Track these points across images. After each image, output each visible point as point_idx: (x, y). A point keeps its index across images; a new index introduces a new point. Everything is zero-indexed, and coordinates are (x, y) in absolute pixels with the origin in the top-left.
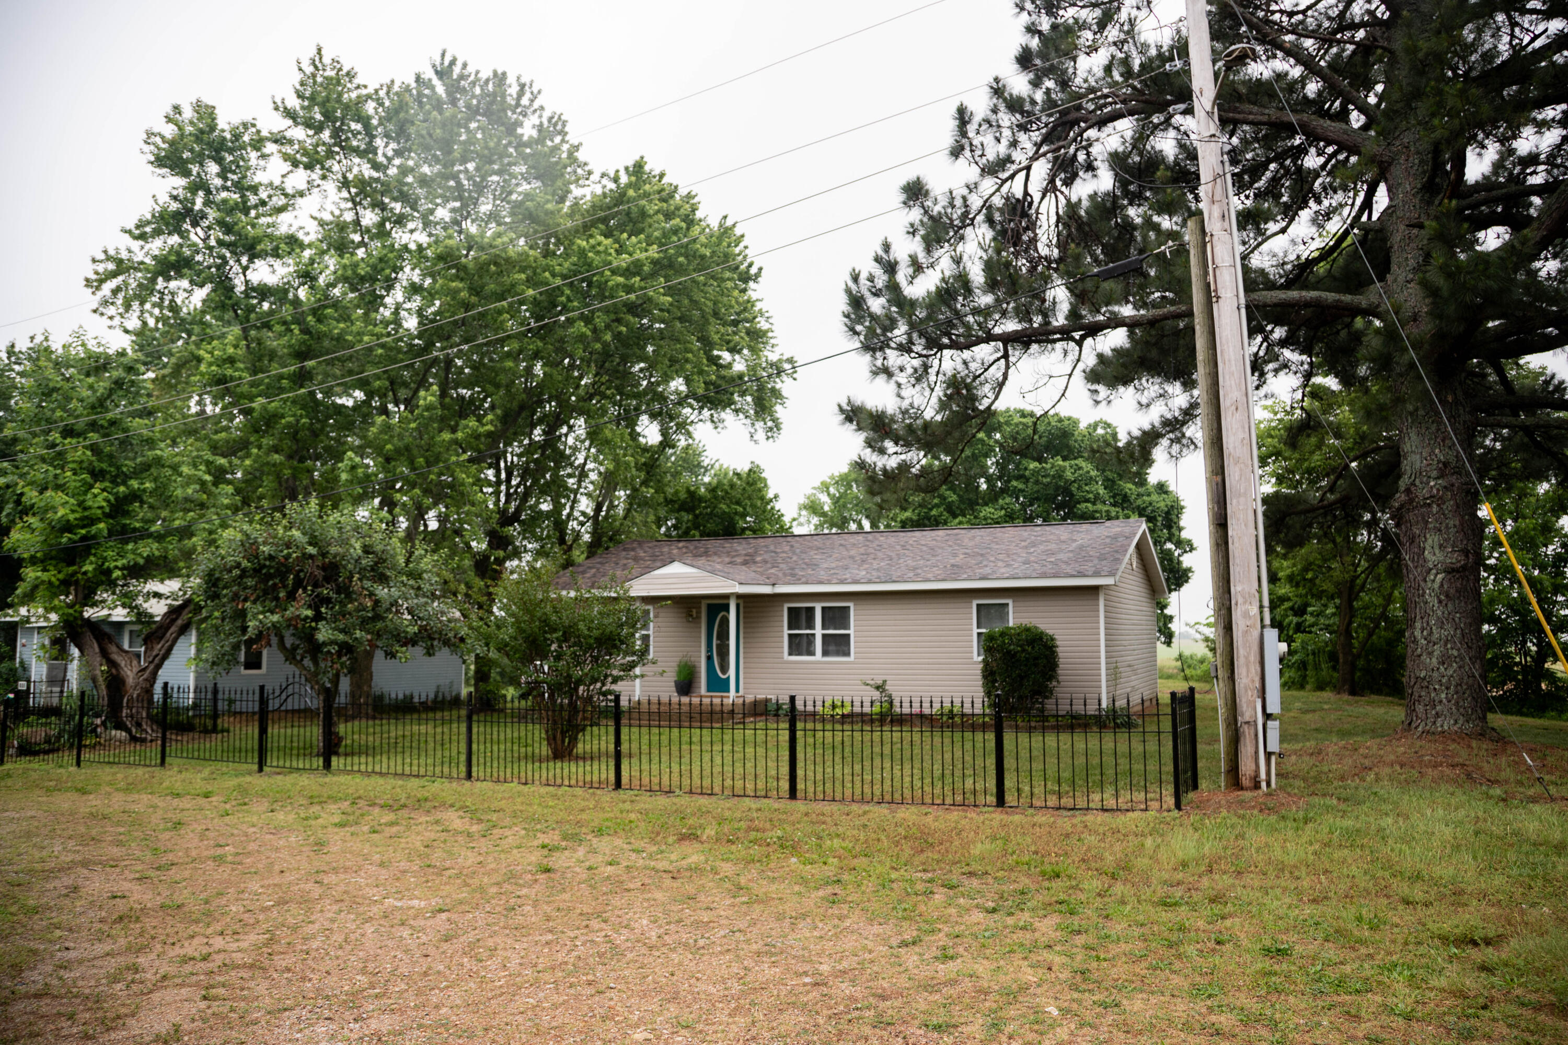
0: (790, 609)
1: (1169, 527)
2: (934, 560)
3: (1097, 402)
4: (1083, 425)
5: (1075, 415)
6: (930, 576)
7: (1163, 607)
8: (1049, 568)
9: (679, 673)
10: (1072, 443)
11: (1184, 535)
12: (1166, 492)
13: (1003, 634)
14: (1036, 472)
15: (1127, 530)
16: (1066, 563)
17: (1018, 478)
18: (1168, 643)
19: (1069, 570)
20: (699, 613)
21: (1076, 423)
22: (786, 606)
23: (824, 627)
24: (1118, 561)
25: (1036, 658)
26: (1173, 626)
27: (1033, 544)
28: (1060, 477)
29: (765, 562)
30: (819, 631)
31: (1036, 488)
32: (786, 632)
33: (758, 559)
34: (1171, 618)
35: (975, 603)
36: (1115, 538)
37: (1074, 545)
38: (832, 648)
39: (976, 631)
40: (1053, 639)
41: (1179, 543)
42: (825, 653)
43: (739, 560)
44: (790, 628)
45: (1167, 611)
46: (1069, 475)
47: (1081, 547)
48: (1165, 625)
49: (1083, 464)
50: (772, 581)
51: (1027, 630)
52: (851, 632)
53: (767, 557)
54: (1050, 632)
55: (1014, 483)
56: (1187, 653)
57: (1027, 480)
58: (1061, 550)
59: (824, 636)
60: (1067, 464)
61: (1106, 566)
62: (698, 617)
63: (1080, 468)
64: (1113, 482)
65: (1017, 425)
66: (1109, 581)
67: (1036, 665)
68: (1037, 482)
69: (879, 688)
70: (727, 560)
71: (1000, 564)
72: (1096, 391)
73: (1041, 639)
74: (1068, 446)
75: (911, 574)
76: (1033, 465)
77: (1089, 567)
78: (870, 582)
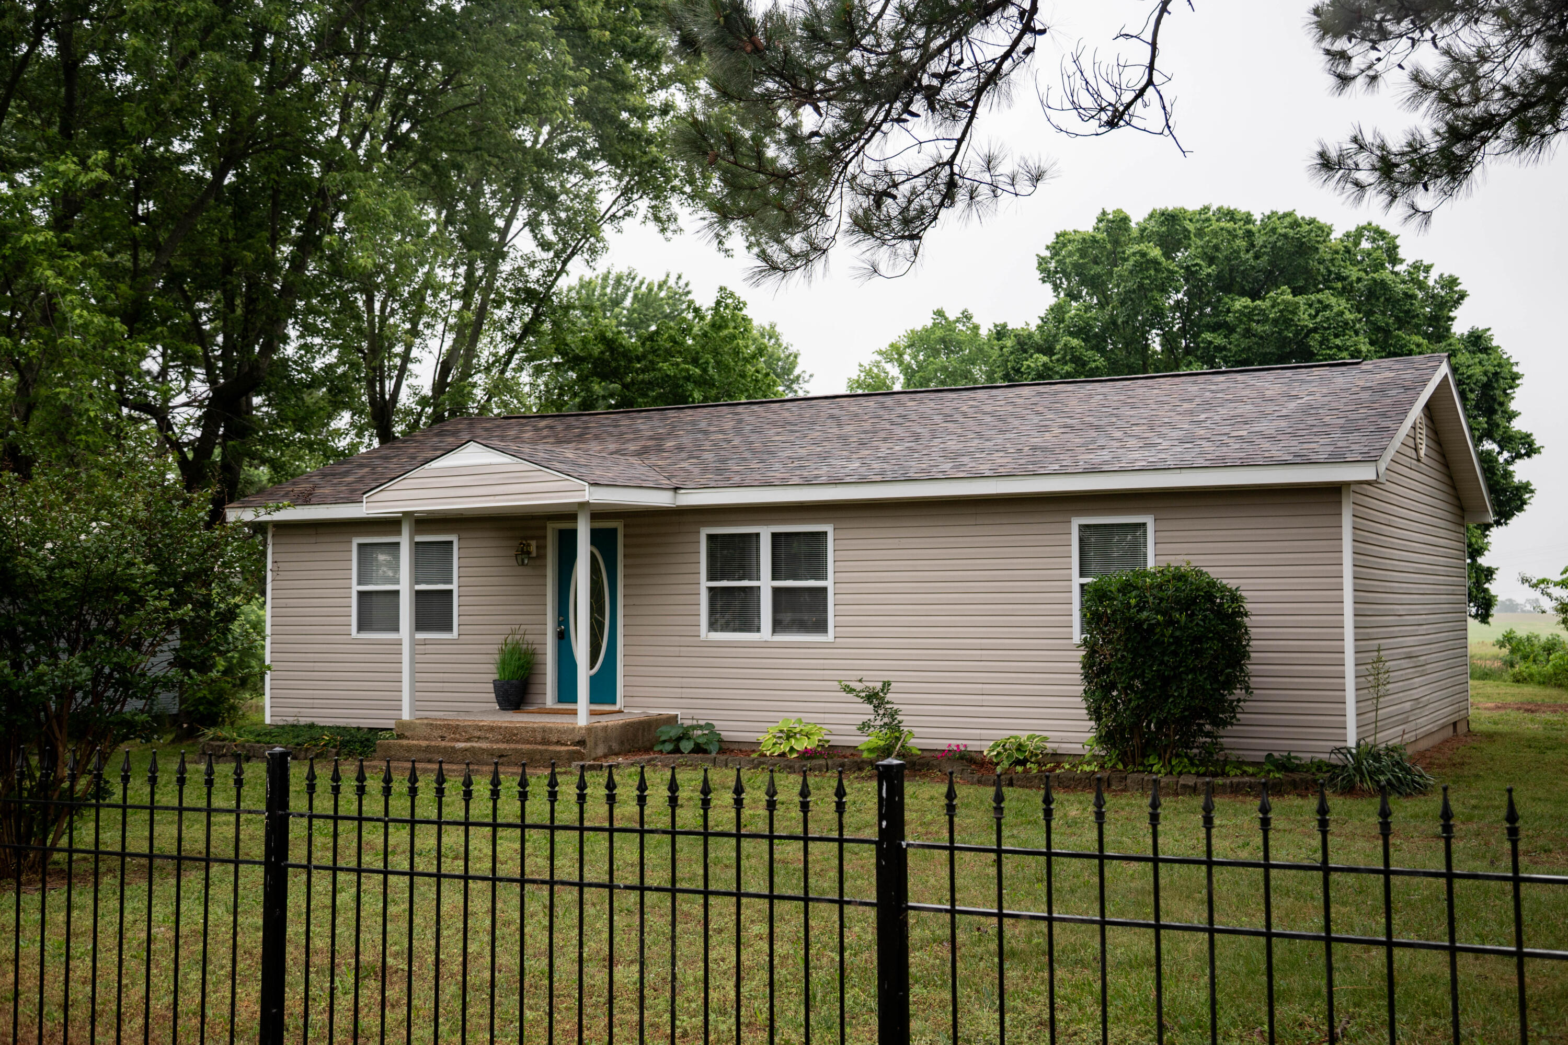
0: (711, 537)
1: (1490, 412)
2: (1000, 439)
3: (1345, 80)
4: (1337, 235)
5: (1322, 219)
6: (985, 468)
7: (1476, 552)
8: (1233, 450)
9: (503, 665)
10: (1313, 264)
11: (1517, 425)
12: (1486, 350)
13: (1126, 587)
14: (1248, 315)
15: (1409, 375)
16: (1270, 438)
17: (1214, 328)
18: (1484, 617)
19: (1276, 452)
20: (542, 548)
21: (1324, 231)
22: (705, 532)
23: (775, 576)
24: (1387, 432)
25: (1198, 639)
26: (1493, 588)
27: (1208, 406)
28: (1288, 323)
29: (680, 448)
30: (766, 584)
31: (1245, 343)
32: (705, 584)
33: (670, 444)
34: (1489, 573)
35: (1076, 523)
36: (1381, 390)
37: (1292, 405)
38: (787, 617)
39: (1077, 581)
40: (1235, 598)
41: (1507, 441)
42: (778, 626)
43: (632, 447)
44: (711, 578)
45: (1484, 561)
46: (1304, 318)
47: (1307, 410)
48: (1478, 585)
49: (1333, 301)
50: (675, 482)
51: (1180, 577)
52: (829, 583)
53: (686, 440)
54: (1232, 584)
55: (1208, 336)
56: (1521, 632)
57: (1230, 329)
58: (1264, 415)
59: (776, 591)
60: (1301, 299)
61: (1357, 444)
62: (542, 556)
63: (1327, 307)
64: (1387, 332)
65: (1215, 234)
66: (1365, 473)
67: (1198, 653)
68: (1248, 333)
69: (874, 698)
70: (612, 447)
71: (1132, 442)
72: (1344, 57)
73: (1210, 597)
74: (1307, 271)
75: (947, 466)
76: (1241, 303)
77: (1321, 447)
78: (863, 481)
